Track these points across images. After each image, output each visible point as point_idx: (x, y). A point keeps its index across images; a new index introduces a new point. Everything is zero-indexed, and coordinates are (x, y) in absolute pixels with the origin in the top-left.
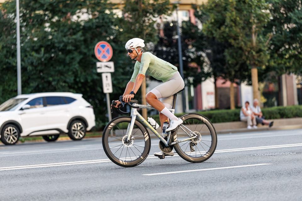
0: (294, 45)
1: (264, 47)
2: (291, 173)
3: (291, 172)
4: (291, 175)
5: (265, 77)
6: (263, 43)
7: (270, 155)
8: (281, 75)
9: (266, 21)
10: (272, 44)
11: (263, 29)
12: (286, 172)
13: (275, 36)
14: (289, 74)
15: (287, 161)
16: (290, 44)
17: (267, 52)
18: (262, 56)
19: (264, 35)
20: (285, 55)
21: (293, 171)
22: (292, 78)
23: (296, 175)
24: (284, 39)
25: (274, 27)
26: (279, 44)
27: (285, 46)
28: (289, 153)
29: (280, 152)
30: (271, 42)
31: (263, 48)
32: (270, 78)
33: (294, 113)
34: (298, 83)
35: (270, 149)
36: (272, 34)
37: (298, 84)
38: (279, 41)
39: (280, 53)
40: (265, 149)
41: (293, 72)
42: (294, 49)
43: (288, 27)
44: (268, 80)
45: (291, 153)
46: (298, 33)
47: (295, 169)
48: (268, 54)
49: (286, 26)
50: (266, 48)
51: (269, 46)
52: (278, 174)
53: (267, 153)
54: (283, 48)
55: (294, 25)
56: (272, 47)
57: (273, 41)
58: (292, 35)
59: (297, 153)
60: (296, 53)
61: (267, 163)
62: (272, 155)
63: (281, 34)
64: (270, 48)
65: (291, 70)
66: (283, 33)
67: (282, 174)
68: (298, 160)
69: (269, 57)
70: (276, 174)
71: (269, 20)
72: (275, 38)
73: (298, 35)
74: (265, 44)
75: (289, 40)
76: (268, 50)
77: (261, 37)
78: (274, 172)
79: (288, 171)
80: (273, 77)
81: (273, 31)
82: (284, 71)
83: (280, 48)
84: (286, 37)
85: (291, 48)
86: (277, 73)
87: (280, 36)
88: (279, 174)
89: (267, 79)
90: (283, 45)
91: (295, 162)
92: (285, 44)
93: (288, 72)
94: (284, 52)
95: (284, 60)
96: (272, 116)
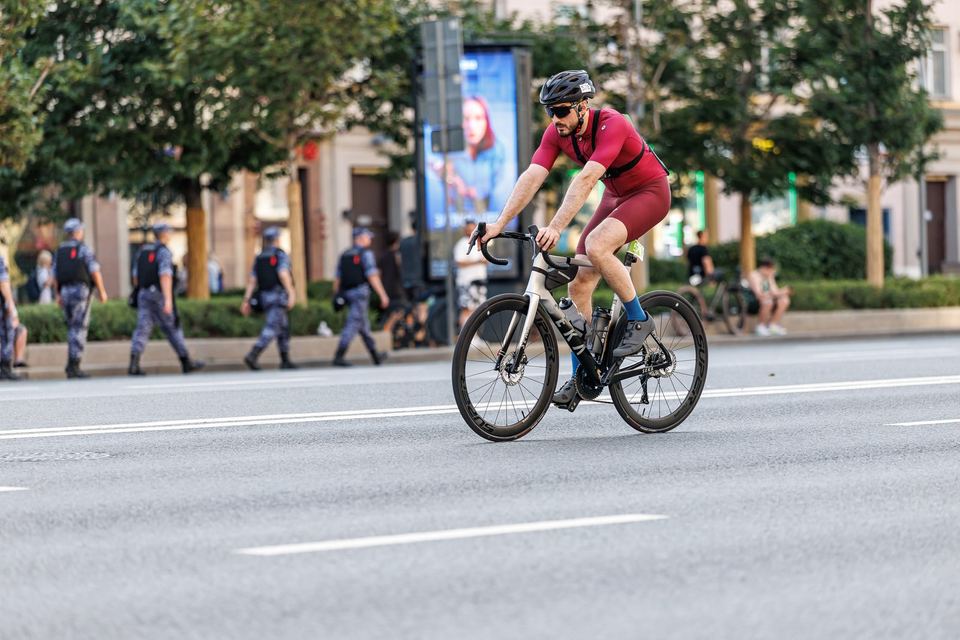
0: (124, 102)
1: (25, 101)
2: (86, 520)
3: (89, 517)
4: (86, 526)
5: (25, 203)
6: (21, 90)
7: (25, 458)
8: (80, 196)
9: (34, 16)
10: (51, 95)
11: (23, 43)
12: (71, 516)
13: (61, 67)
14: (105, 194)
15: (80, 480)
16: (111, 96)
17: (35, 120)
18: (16, 134)
19: (29, 61)
20: (95, 131)
21: (96, 514)
22: (115, 207)
23: (104, 528)
24: (91, 80)
25: (61, 38)
26: (74, 95)
27: (94, 104)
28: (86, 453)
29: (57, 452)
30: (48, 87)
31: (20, 108)
32: (40, 205)
33: (115, 326)
34: (133, 226)
35: (25, 439)
36: (52, 60)
37: (133, 230)
38: (75, 85)
39: (78, 123)
40: (9, 440)
41: (118, 191)
42: (124, 112)
43: (106, 41)
44: (36, 212)
45: (94, 456)
46: (139, 61)
47: (101, 508)
48: (38, 125)
49: (99, 35)
50: (32, 107)
51: (41, 100)
52: (44, 523)
53: (14, 453)
54: (88, 109)
55: (127, 35)
56: (51, 106)
57: (57, 84)
58: (120, 68)
59: (112, 455)
60: (132, 126)
61: (11, 486)
62: (29, 460)
63: (83, 60)
64: (43, 107)
65: (111, 184)
66: (90, 59)
67: (59, 524)
68: (114, 478)
69: (38, 136)
70: (38, 523)
71: (45, 15)
72: (63, 73)
73: (137, 68)
74: (29, 94)
75: (106, 82)
76: (35, 113)
77: (15, 68)
78: (31, 515)
79: (77, 512)
80: (53, 205)
81: (55, 52)
82: (90, 185)
83: (80, 108)
84: (98, 72)
85: (116, 110)
86: (66, 190)
87: (80, 67)
88: (47, 523)
89: (30, 208)
90: (86, 99)
91: (104, 482)
92: (95, 97)
93: (100, 189)
94: (90, 122)
95: (90, 148)
96: (44, 332)
